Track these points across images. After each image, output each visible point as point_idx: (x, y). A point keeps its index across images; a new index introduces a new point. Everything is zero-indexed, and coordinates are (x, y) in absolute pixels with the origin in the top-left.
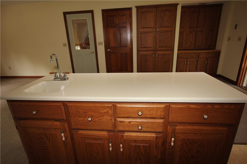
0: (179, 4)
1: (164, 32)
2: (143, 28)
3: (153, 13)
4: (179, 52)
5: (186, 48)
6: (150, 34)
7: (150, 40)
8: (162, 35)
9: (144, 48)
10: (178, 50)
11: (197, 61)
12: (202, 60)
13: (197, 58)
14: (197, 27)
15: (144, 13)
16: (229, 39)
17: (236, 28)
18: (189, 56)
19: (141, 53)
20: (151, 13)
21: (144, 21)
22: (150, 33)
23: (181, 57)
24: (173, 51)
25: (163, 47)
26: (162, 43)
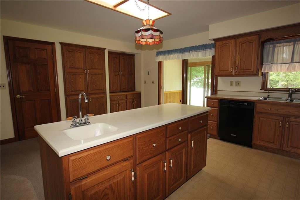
0: (106, 49)
1: (96, 74)
2: (71, 68)
3: (82, 53)
4: (111, 94)
5: (113, 90)
6: (81, 76)
7: (81, 82)
8: (93, 77)
9: (74, 91)
10: (110, 93)
11: (126, 102)
12: (130, 101)
13: (126, 99)
14: (120, 71)
15: (71, 51)
16: (145, 82)
17: (148, 74)
18: (120, 98)
19: (71, 97)
20: (79, 52)
21: (72, 61)
22: (80, 74)
23: (113, 99)
24: (105, 93)
25: (96, 90)
26: (94, 86)
